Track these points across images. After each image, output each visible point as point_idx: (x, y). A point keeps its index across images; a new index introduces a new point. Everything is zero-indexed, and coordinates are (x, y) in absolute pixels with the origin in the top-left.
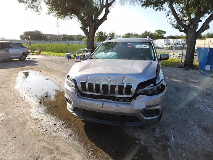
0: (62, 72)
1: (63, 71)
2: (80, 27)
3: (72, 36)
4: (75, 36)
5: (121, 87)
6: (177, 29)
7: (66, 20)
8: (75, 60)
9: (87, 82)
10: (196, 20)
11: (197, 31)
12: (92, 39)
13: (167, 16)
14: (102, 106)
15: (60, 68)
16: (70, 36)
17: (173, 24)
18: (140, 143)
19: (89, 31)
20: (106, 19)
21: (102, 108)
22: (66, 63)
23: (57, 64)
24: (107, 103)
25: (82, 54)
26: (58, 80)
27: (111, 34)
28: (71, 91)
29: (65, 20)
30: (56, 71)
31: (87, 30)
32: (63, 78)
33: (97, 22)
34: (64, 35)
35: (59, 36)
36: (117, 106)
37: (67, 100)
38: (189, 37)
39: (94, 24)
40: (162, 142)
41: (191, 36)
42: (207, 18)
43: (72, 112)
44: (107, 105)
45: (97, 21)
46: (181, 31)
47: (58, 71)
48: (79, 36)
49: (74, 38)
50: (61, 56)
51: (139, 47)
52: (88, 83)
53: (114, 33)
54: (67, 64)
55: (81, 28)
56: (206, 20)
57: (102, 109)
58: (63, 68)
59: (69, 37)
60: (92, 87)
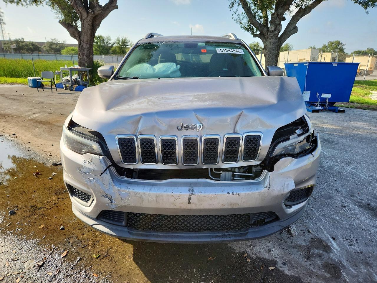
0: (29, 118)
1: (29, 116)
2: (58, 20)
3: (37, 44)
4: (43, 43)
5: (232, 143)
6: (248, 31)
7: (22, 4)
8: (54, 90)
9: (136, 136)
10: (278, 16)
11: (279, 36)
12: (88, 46)
13: (230, 7)
14: (190, 199)
15: (21, 109)
16: (33, 44)
17: (241, 23)
18: (279, 270)
19: (80, 29)
20: (117, 7)
21: (189, 203)
22: (35, 97)
23: (11, 101)
24: (201, 189)
25: (68, 78)
26: (22, 136)
27: (121, 41)
28: (87, 165)
29: (20, 4)
30: (11, 116)
31: (77, 27)
32: (34, 131)
33: (97, 11)
34: (17, 42)
35: (5, 44)
36: (231, 194)
37: (72, 190)
38: (269, 46)
39: (90, 15)
40: (320, 256)
41: (272, 44)
42: (293, 14)
43: (95, 222)
44: (202, 195)
45: (98, 9)
46: (255, 36)
47: (18, 117)
48: (51, 44)
49: (42, 47)
50: (17, 83)
51: (224, 52)
52: (141, 140)
53: (125, 40)
54: (36, 99)
55: (60, 22)
56: (293, 17)
57: (189, 207)
58: (27, 109)
59: (31, 46)
60: (153, 148)
